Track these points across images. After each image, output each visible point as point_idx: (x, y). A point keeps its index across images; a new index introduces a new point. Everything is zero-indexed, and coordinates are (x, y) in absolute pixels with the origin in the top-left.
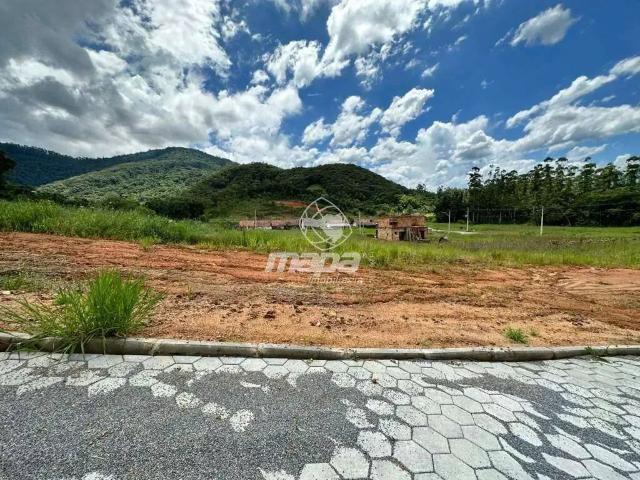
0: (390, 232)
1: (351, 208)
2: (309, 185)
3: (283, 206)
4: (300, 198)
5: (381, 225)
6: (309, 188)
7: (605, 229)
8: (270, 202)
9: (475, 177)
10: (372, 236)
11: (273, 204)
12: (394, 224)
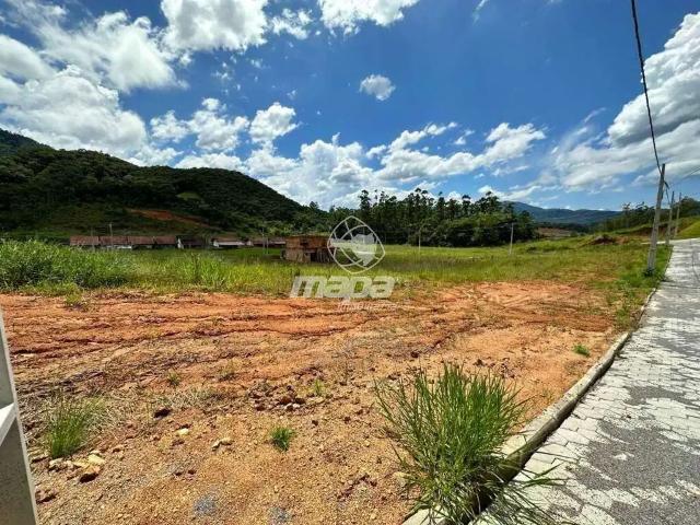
0: (301, 253)
1: (239, 222)
2: (179, 192)
3: (141, 216)
4: (168, 207)
5: (291, 245)
6: (179, 196)
7: (458, 249)
8: (119, 210)
9: (365, 199)
10: (278, 258)
11: (125, 213)
12: (304, 245)
